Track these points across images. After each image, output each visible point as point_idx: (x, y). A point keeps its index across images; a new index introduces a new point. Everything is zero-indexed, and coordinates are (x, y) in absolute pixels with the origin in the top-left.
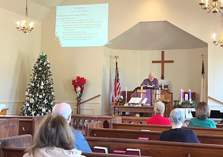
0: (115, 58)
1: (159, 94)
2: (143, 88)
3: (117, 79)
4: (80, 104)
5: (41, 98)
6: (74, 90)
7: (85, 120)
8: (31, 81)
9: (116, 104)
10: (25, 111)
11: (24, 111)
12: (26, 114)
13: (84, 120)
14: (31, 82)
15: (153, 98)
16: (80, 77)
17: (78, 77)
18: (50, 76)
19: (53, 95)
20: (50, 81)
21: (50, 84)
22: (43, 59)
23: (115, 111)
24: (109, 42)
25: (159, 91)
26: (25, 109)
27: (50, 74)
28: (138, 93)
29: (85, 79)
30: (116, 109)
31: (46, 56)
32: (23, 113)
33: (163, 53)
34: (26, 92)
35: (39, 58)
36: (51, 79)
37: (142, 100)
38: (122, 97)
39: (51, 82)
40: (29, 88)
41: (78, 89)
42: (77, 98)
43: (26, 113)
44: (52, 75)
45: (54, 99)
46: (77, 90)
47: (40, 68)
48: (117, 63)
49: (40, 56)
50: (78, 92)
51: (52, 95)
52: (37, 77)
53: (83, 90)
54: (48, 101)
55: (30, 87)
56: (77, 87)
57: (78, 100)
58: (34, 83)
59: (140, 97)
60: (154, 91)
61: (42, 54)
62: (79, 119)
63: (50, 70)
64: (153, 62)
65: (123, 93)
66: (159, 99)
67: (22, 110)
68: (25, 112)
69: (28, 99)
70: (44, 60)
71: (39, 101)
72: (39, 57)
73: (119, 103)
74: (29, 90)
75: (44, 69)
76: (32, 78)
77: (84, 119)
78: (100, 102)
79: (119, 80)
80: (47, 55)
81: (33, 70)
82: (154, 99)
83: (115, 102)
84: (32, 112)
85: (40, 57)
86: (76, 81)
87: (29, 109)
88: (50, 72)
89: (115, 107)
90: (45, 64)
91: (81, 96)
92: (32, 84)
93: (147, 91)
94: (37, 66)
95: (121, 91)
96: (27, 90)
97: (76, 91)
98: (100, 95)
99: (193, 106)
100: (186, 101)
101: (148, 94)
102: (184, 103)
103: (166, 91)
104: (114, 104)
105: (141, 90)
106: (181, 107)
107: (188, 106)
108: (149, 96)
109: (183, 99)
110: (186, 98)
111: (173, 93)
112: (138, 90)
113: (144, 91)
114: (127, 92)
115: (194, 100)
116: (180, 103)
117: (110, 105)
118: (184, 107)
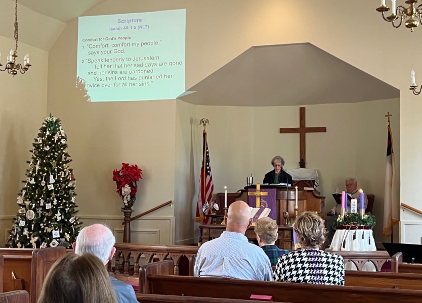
0: (200, 123)
1: (295, 200)
2: (262, 187)
3: (206, 168)
4: (130, 221)
5: (49, 209)
6: (118, 191)
7: (140, 255)
8: (28, 174)
9: (205, 221)
10: (18, 236)
11: (16, 236)
12: (19, 243)
13: (138, 255)
14: (29, 176)
15: (283, 208)
16: (128, 164)
17: (126, 166)
18: (68, 164)
19: (74, 203)
20: (67, 174)
21: (68, 181)
22: (52, 128)
23: (202, 235)
24: (188, 90)
25: (295, 194)
26: (17, 233)
27: (67, 160)
28: (250, 198)
29: (140, 170)
30: (205, 231)
31: (57, 121)
32: (14, 241)
33: (302, 111)
34: (19, 198)
35: (44, 126)
36: (69, 170)
37: (259, 213)
38: (216, 206)
39: (70, 176)
40: (25, 189)
41: (126, 190)
42: (124, 207)
43: (18, 241)
44: (71, 161)
45: (77, 211)
46: (123, 192)
47: (46, 146)
48: (204, 135)
49: (46, 121)
50: (126, 196)
51: (72, 203)
52: (40, 165)
53: (136, 191)
54: (63, 216)
55: (25, 186)
56: (124, 186)
57: (125, 212)
58: (35, 177)
59: (254, 206)
60: (283, 193)
61: (49, 119)
62: (128, 252)
63: (66, 150)
65: (220, 197)
66: (295, 210)
67: (11, 234)
68: (18, 239)
69: (22, 211)
70: (54, 130)
71: (45, 216)
72: (44, 124)
73: (210, 218)
74: (24, 193)
75: (55, 150)
76: (29, 169)
77: (139, 253)
78: (171, 216)
79: (210, 169)
80: (60, 119)
81: (32, 151)
82: (285, 211)
83: (202, 216)
84: (30, 239)
85: (46, 125)
86: (121, 174)
87: (26, 232)
88: (66, 155)
89: (201, 228)
90: (56, 138)
91: (131, 203)
92: (31, 179)
93: (269, 194)
94: (41, 142)
95: (215, 192)
96: (20, 192)
97: (121, 194)
98: (170, 202)
99: (368, 224)
100: (353, 213)
101: (271, 199)
102: (349, 220)
103: (309, 194)
104: (200, 221)
105: (256, 191)
106: (342, 228)
107: (358, 225)
108: (273, 204)
109: (346, 211)
110: (354, 208)
111: (324, 198)
112: (251, 191)
113: (262, 194)
114: (227, 196)
115: (370, 213)
116: (340, 219)
117: (192, 222)
118: (349, 227)
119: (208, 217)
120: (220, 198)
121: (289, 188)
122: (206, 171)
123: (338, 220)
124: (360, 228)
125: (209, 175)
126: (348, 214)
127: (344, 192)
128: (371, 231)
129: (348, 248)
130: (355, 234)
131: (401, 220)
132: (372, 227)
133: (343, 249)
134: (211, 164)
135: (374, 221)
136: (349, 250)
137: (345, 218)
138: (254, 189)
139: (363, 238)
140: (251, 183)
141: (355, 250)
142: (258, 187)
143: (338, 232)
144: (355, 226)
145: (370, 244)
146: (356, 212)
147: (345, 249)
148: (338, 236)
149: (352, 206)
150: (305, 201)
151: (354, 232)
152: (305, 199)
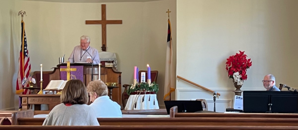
0: (19, 15)
1: (98, 75)
2: (71, 65)
3: (24, 52)
9: (24, 93)
25: (98, 70)
28: (61, 73)
30: (24, 99)
33: (104, 7)
38: (34, 81)
48: (22, 24)
60: (89, 70)
64: (88, 22)
79: (27, 52)
83: (21, 90)
89: (21, 98)
93: (77, 70)
95: (32, 70)
99: (154, 90)
100: (142, 83)
101: (79, 74)
102: (140, 87)
103: (110, 70)
104: (19, 93)
105: (66, 68)
106: (134, 93)
107: (146, 91)
108: (81, 78)
109: (137, 81)
110: (143, 79)
111: (121, 73)
112: (62, 68)
113: (72, 70)
114: (43, 74)
115: (154, 82)
116: (133, 87)
117: (13, 95)
118: (140, 92)
119: (27, 89)
120: (37, 75)
121: (94, 66)
122: (24, 53)
123: (131, 88)
124: (147, 93)
125: (27, 56)
126: (139, 83)
127: (136, 67)
128: (155, 95)
129: (139, 108)
130: (144, 97)
131: (177, 88)
132: (156, 92)
133: (134, 109)
134: (28, 48)
135: (157, 88)
136: (139, 109)
137: (136, 86)
138: (65, 67)
139: (149, 100)
140: (62, 62)
141: (144, 109)
142: (68, 65)
143: (132, 96)
144: (144, 92)
145: (154, 104)
146: (144, 82)
147: (137, 109)
148: (131, 99)
149: (142, 78)
150: (106, 76)
151: (143, 96)
152: (106, 74)
